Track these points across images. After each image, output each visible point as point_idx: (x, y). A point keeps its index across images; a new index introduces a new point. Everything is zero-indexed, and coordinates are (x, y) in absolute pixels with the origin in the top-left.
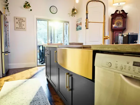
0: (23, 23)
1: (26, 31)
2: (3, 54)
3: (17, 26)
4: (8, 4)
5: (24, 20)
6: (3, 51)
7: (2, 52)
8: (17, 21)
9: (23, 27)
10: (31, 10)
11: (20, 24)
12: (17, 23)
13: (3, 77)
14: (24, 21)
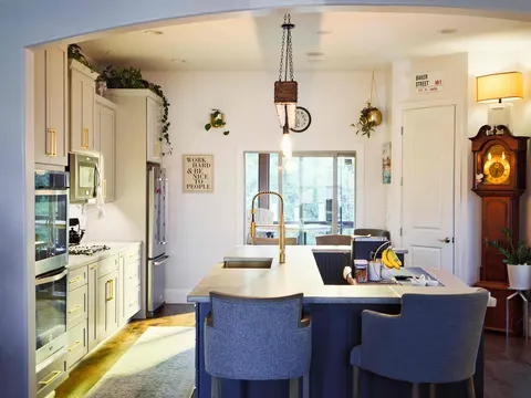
0: (205, 171)
1: (212, 191)
2: (150, 262)
3: (190, 179)
4: (168, 124)
5: (208, 160)
6: (150, 256)
7: (148, 259)
8: (189, 165)
9: (205, 182)
10: (226, 133)
11: (198, 175)
12: (190, 171)
13: (148, 318)
14: (208, 166)
